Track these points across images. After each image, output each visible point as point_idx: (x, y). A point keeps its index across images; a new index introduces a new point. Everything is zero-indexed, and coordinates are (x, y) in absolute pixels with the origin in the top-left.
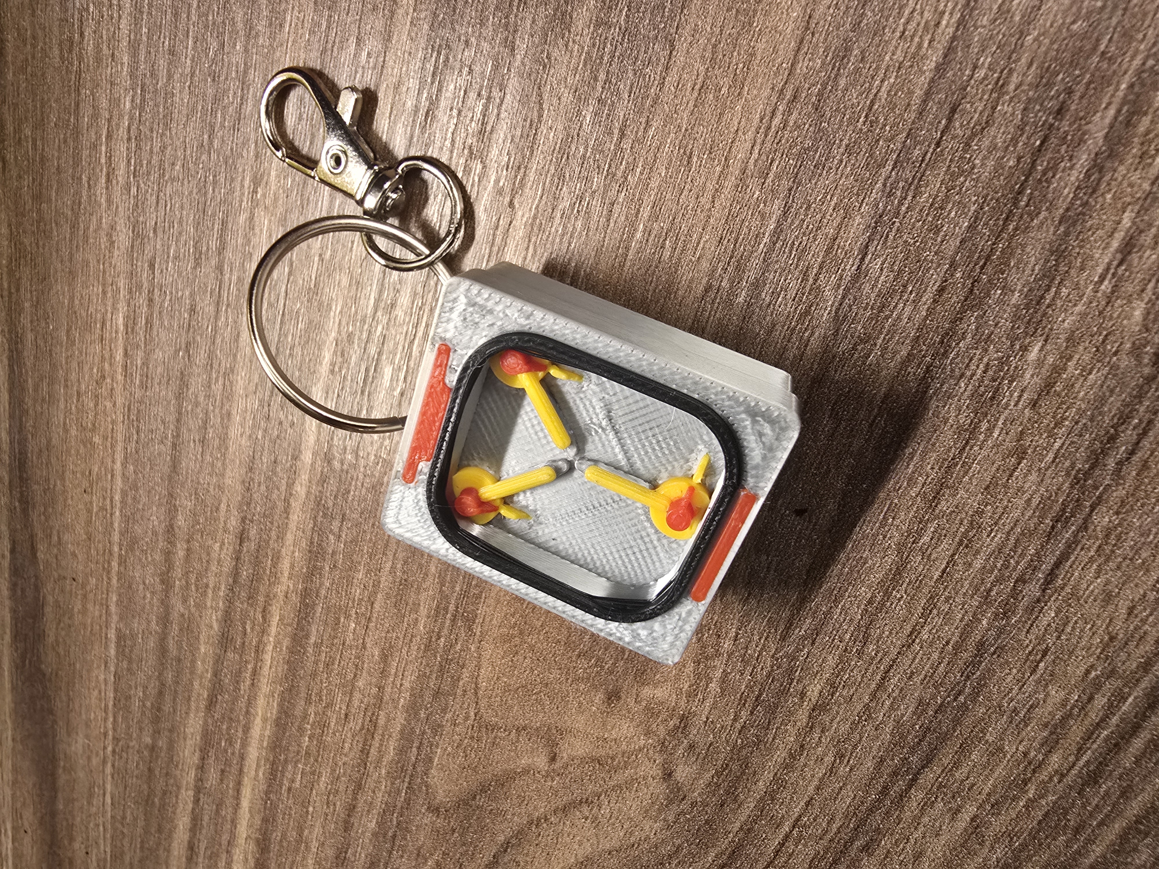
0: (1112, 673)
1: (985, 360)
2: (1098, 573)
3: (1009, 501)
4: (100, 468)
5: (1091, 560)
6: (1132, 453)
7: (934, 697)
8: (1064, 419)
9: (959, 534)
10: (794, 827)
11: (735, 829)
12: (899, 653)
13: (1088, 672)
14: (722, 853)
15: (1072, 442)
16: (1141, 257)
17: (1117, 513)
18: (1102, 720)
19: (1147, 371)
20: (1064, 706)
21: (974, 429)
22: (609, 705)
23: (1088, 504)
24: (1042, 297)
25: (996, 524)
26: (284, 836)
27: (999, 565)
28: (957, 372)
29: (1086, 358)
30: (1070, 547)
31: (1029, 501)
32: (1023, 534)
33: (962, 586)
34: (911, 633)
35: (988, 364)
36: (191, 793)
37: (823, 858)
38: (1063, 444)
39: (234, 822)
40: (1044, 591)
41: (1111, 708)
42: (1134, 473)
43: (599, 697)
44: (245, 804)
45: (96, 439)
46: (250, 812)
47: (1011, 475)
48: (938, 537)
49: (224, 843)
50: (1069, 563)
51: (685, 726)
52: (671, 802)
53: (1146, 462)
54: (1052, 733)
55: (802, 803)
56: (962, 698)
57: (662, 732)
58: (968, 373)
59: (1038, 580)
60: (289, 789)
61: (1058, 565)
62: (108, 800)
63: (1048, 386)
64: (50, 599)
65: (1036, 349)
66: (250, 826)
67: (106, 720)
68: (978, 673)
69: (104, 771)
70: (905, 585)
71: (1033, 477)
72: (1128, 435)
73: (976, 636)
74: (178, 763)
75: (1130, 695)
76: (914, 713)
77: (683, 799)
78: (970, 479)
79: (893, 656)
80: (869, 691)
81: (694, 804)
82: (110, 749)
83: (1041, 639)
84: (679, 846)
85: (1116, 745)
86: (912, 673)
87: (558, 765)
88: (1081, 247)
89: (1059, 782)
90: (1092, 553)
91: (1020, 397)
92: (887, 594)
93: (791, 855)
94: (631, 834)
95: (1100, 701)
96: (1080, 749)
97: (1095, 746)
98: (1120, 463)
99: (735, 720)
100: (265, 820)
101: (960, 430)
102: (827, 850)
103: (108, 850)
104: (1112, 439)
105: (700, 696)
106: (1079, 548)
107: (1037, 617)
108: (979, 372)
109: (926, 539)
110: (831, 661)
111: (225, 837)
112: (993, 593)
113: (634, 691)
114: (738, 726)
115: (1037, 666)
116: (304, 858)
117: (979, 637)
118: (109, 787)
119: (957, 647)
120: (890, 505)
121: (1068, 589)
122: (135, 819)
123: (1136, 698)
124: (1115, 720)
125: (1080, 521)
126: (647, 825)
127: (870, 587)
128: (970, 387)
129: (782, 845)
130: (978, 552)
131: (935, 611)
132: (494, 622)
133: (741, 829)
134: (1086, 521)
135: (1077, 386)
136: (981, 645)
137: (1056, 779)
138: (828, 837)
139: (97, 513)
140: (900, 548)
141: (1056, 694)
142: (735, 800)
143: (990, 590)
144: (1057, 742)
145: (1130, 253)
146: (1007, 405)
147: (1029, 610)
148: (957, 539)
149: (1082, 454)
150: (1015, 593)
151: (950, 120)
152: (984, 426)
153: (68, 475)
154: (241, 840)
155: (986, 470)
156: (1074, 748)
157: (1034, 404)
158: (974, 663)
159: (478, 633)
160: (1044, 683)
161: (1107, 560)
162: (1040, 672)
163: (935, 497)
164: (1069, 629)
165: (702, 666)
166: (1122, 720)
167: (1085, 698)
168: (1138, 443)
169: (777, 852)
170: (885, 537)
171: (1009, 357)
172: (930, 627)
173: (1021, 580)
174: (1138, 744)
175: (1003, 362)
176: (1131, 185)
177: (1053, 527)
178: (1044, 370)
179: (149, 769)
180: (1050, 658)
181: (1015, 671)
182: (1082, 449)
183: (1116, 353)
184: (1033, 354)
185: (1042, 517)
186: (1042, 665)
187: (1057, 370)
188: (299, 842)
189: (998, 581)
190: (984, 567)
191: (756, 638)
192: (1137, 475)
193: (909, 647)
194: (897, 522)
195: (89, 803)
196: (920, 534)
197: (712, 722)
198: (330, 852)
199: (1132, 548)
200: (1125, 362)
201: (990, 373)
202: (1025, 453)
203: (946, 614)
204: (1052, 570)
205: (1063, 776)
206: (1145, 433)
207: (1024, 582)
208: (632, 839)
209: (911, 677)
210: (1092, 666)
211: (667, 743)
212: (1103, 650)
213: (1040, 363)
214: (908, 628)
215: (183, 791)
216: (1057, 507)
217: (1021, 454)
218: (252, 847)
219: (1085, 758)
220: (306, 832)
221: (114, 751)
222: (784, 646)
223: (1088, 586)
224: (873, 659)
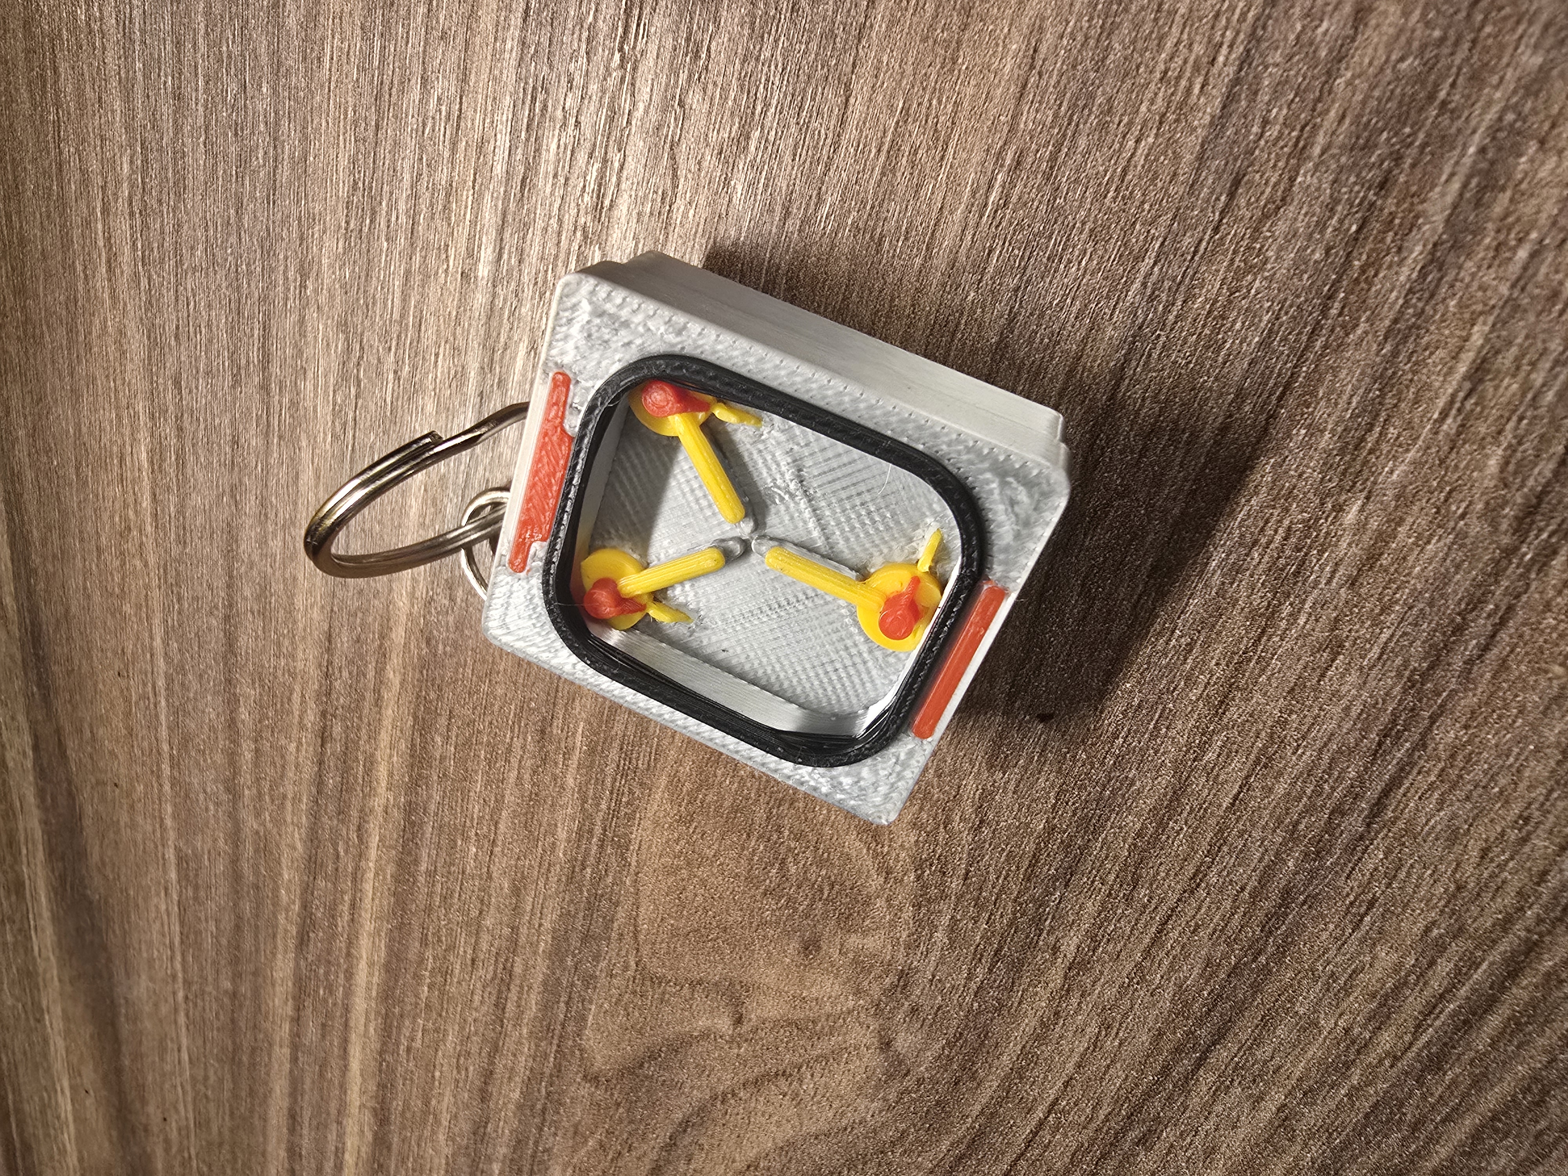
0: (1459, 932)
1: (1286, 522)
2: (1441, 803)
3: (1321, 709)
4: (135, 645)
5: (1432, 787)
6: (1486, 648)
7: (1226, 956)
8: (1393, 602)
9: (1255, 751)
10: (1049, 1112)
11: (975, 1113)
12: (1179, 900)
13: (1427, 930)
14: (960, 1141)
15: (1405, 634)
16: (1496, 388)
17: (1466, 727)
18: (1448, 991)
19: (1506, 540)
20: (1396, 972)
21: (1272, 613)
22: (807, 956)
23: (1426, 714)
24: (1362, 439)
25: (1304, 738)
26: (407, 1106)
27: (1309, 791)
28: (1248, 539)
29: (1423, 522)
30: (1402, 769)
31: (1347, 709)
32: (1339, 751)
33: (1260, 817)
34: (1195, 875)
35: (1289, 528)
36: (286, 1051)
37: (1088, 1151)
38: (1392, 636)
39: (343, 1088)
40: (1369, 825)
41: (1459, 976)
42: (1488, 676)
43: (793, 946)
44: (355, 1066)
45: (127, 609)
46: (362, 1075)
47: (1323, 675)
48: (1228, 752)
49: (333, 1112)
50: (1401, 791)
51: (905, 986)
52: (890, 1077)
53: (1504, 661)
54: (1381, 1005)
55: (1059, 1084)
56: (1262, 959)
57: (876, 991)
58: (1263, 541)
59: (1362, 811)
60: (409, 1050)
61: (1386, 793)
62: (185, 1057)
63: (1372, 558)
64: (89, 810)
65: (1355, 508)
66: (363, 1092)
67: (172, 958)
68: (1284, 928)
69: (176, 1022)
70: (1185, 814)
71: (1353, 678)
72: (1480, 625)
73: (1280, 881)
74: (267, 1013)
75: (1483, 960)
76: (1201, 976)
77: (906, 1075)
78: (1269, 679)
79: (1171, 903)
80: (1142, 947)
81: (920, 1082)
82: (181, 995)
83: (1366, 887)
84: (903, 1132)
85: (1465, 1022)
86: (1197, 926)
87: (745, 1028)
88: (1415, 373)
89: (1392, 1067)
90: (1433, 778)
91: (1334, 572)
92: (1162, 825)
93: (1047, 1147)
94: (843, 1114)
95: (1444, 967)
96: (1418, 1027)
97: (1438, 1023)
98: (1470, 662)
99: (969, 978)
100: (381, 1086)
101: (1253, 615)
102: (1092, 1142)
103: (191, 1115)
104: (1459, 630)
105: (923, 948)
106: (1415, 771)
107: (1360, 859)
108: (1278, 538)
109: (1210, 756)
110: (1091, 907)
111: (333, 1106)
112: (1302, 827)
113: (838, 940)
114: (973, 986)
115: (1361, 921)
116: (434, 1132)
117: (1283, 883)
118: (184, 1042)
119: (1255, 895)
120: (1163, 710)
121: (1401, 824)
122: (221, 1081)
123: (1492, 964)
124: (1463, 991)
125: (1417, 737)
126: (862, 1104)
127: (1138, 815)
128: (1266, 558)
129: (1035, 1133)
130: (1280, 774)
131: (1225, 849)
132: (654, 849)
133: (982, 1113)
134: (1423, 736)
135: (1411, 559)
136: (1287, 894)
137: (1387, 1063)
138: (1093, 1126)
139: (137, 703)
140: (1177, 765)
141: (1386, 957)
142: (973, 1078)
143: (1298, 823)
144: (1389, 1018)
145: (1481, 381)
146: (1316, 583)
147: (1349, 849)
148: (1252, 756)
149: (1417, 649)
150: (1330, 827)
151: (1232, 195)
152: (1286, 610)
153: (96, 654)
154: (354, 1108)
155: (1289, 668)
156: (1411, 1024)
157: (1353, 583)
158: (1277, 915)
159: (634, 863)
160: (1371, 943)
161: (1454, 786)
162: (1365, 927)
163: (1222, 702)
164: (1402, 875)
165: (924, 910)
166: (1474, 990)
167: (1424, 962)
168: (1493, 636)
169: (1029, 1143)
170: (1156, 752)
171: (1317, 519)
172: (1220, 867)
173: (1339, 811)
174: (1494, 1021)
175: (1309, 526)
176: (1483, 288)
177: (1380, 744)
178: (1366, 538)
179: (233, 1021)
180: (1377, 911)
181: (1331, 926)
182: (1419, 643)
183: (1463, 516)
184: (1351, 516)
185: (1366, 730)
186: (1367, 919)
187: (1383, 538)
188: (426, 1113)
189: (1308, 810)
190: (1289, 794)
191: (992, 877)
192: (1494, 677)
193: (1192, 892)
194: (1172, 733)
195: (162, 1059)
196: (1203, 748)
197: (940, 981)
198: (465, 1126)
199: (1486, 773)
200: (1476, 528)
201: (1294, 540)
202: (1341, 646)
203: (1241, 851)
204: (1379, 799)
205: (1396, 1059)
206: (1503, 622)
207: (1343, 814)
208: (844, 1122)
209: (1195, 930)
210: (1434, 923)
211: (882, 1005)
212: (1449, 902)
213: (1361, 527)
214: (1190, 870)
215: (277, 1048)
216: (1385, 718)
217: (1336, 647)
218: (368, 1117)
219: (1425, 1038)
220: (434, 1102)
221: (186, 998)
222: (1028, 888)
223: (1428, 820)
224: (1145, 907)
